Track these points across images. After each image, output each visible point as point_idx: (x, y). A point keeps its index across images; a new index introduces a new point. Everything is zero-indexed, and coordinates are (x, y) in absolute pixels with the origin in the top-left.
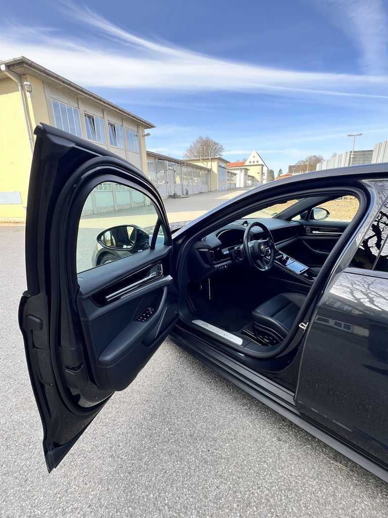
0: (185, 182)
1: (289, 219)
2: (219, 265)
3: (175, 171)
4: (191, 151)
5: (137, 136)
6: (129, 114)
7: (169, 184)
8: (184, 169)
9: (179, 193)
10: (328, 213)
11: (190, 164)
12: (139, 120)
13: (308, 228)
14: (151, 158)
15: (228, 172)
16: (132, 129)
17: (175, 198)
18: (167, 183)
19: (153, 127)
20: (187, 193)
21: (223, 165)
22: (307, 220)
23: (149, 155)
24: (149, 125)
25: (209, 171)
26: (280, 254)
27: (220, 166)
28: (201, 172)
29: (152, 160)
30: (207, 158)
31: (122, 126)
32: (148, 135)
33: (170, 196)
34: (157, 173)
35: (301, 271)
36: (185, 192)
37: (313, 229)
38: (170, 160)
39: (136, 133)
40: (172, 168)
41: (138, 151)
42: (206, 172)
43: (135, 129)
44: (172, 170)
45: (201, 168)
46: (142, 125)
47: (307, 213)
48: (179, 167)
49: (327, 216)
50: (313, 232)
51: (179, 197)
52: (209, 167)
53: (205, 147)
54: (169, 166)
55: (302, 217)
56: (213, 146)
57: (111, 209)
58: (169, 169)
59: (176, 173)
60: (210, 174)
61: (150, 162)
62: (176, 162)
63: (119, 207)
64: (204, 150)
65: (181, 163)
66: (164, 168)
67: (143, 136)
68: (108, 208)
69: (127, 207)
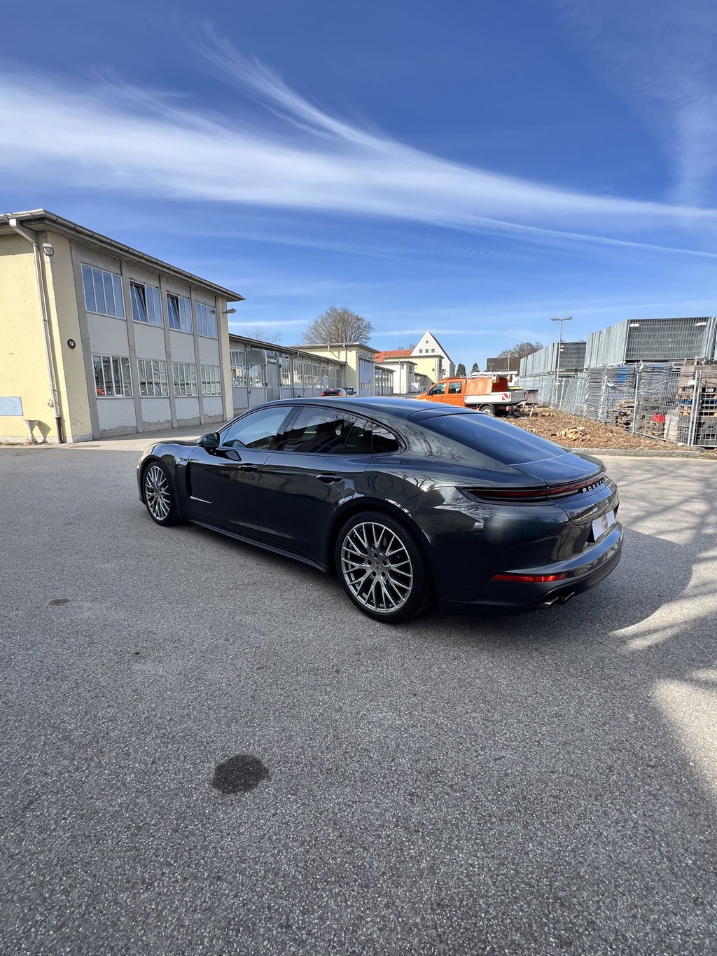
0: (298, 385)
5: (213, 312)
7: (269, 387)
8: (297, 362)
11: (307, 354)
14: (239, 345)
15: (378, 368)
16: (206, 302)
18: (267, 384)
19: (240, 299)
21: (368, 355)
23: (234, 340)
24: (233, 296)
25: (343, 365)
27: (361, 359)
28: (330, 368)
29: (239, 349)
30: (341, 344)
31: (190, 298)
32: (232, 311)
34: (248, 369)
38: (271, 348)
39: (212, 309)
40: (275, 361)
41: (215, 335)
42: (337, 368)
43: (211, 303)
44: (275, 363)
45: (328, 361)
46: (223, 297)
48: (288, 359)
52: (342, 359)
53: (340, 325)
54: (270, 357)
56: (355, 323)
57: (167, 426)
58: (269, 363)
59: (281, 369)
60: (343, 372)
61: (237, 352)
62: (282, 351)
63: (181, 423)
64: (338, 329)
65: (291, 353)
66: (260, 361)
67: (224, 313)
68: (161, 424)
69: (194, 423)
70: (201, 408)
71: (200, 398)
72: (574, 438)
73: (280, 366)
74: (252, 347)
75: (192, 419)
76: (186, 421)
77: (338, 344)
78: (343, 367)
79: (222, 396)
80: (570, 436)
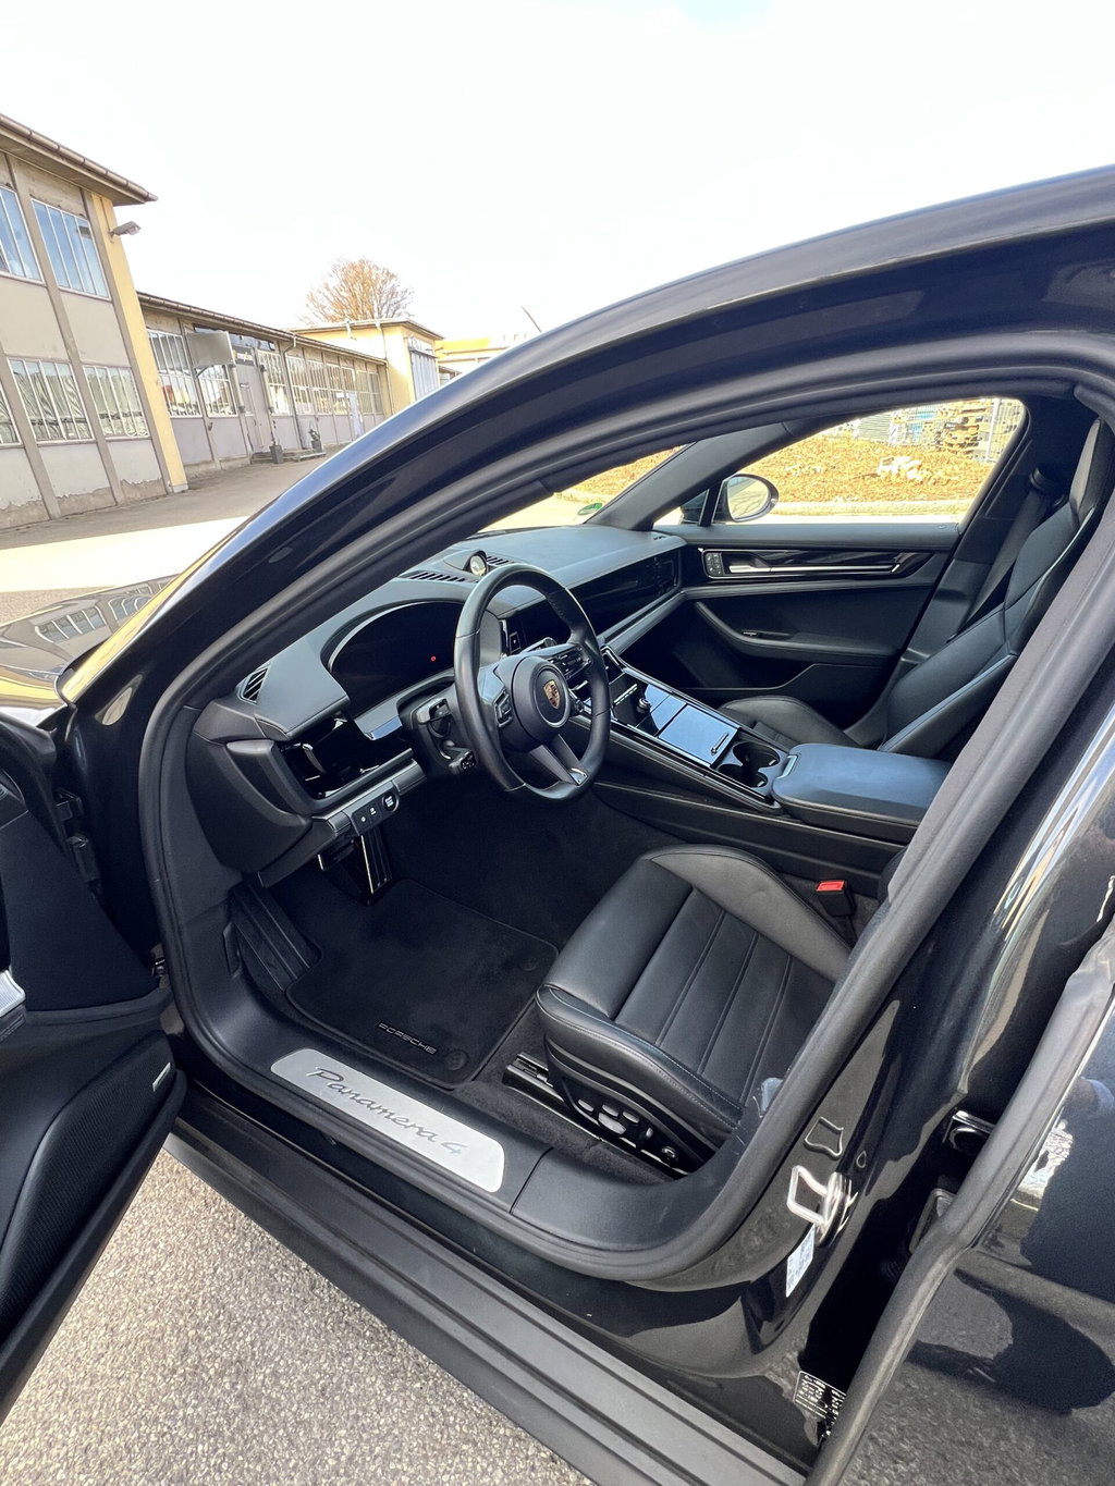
0: (305, 409)
1: (645, 526)
2: (349, 808)
3: (262, 368)
4: (313, 300)
5: (84, 231)
6: (29, 138)
7: (248, 414)
8: (296, 362)
9: (288, 443)
10: (773, 492)
11: (315, 343)
12: (82, 165)
13: (713, 559)
14: (164, 320)
15: (442, 371)
16: (61, 203)
17: (276, 463)
18: (241, 410)
19: (146, 198)
20: (316, 443)
21: (422, 345)
22: (706, 523)
23: (153, 308)
24: (125, 187)
25: (381, 366)
26: (630, 680)
27: (412, 351)
28: (358, 372)
29: (167, 330)
30: (370, 321)
31: (12, 185)
32: (130, 228)
33: (261, 455)
34: (195, 376)
35: (713, 752)
36: (309, 439)
37: (729, 559)
38: (238, 328)
39: (79, 222)
40: (250, 358)
41: (103, 292)
42: (371, 371)
43: (73, 203)
44: (248, 363)
45: (353, 358)
46: (102, 191)
47: (706, 499)
48: (276, 354)
49: (770, 506)
50: (734, 569)
51: (289, 458)
52: (378, 354)
53: (357, 288)
54: (238, 349)
55: (690, 516)
56: (384, 282)
57: (35, 513)
58: (240, 361)
59: (266, 374)
60: (384, 379)
61: (164, 339)
62: (261, 334)
63: (66, 506)
64: (354, 296)
65: (280, 340)
66: (220, 356)
67: (112, 234)
68: (20, 510)
69: (99, 502)
70: (109, 469)
71: (100, 443)
72: (919, 478)
73: (262, 369)
74: (195, 325)
75: (93, 495)
76: (79, 498)
77: (365, 322)
78: (382, 370)
79: (153, 438)
80: (911, 475)
